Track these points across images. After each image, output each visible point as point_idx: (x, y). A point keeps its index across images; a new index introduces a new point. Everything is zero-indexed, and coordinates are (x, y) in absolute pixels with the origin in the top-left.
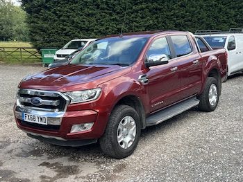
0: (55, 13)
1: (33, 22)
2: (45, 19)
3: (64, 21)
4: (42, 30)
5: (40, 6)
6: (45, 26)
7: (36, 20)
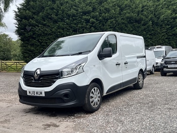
0: (38, 41)
1: (25, 46)
2: (32, 45)
3: (44, 45)
4: (30, 51)
5: (29, 37)
6: (32, 48)
7: (26, 45)
